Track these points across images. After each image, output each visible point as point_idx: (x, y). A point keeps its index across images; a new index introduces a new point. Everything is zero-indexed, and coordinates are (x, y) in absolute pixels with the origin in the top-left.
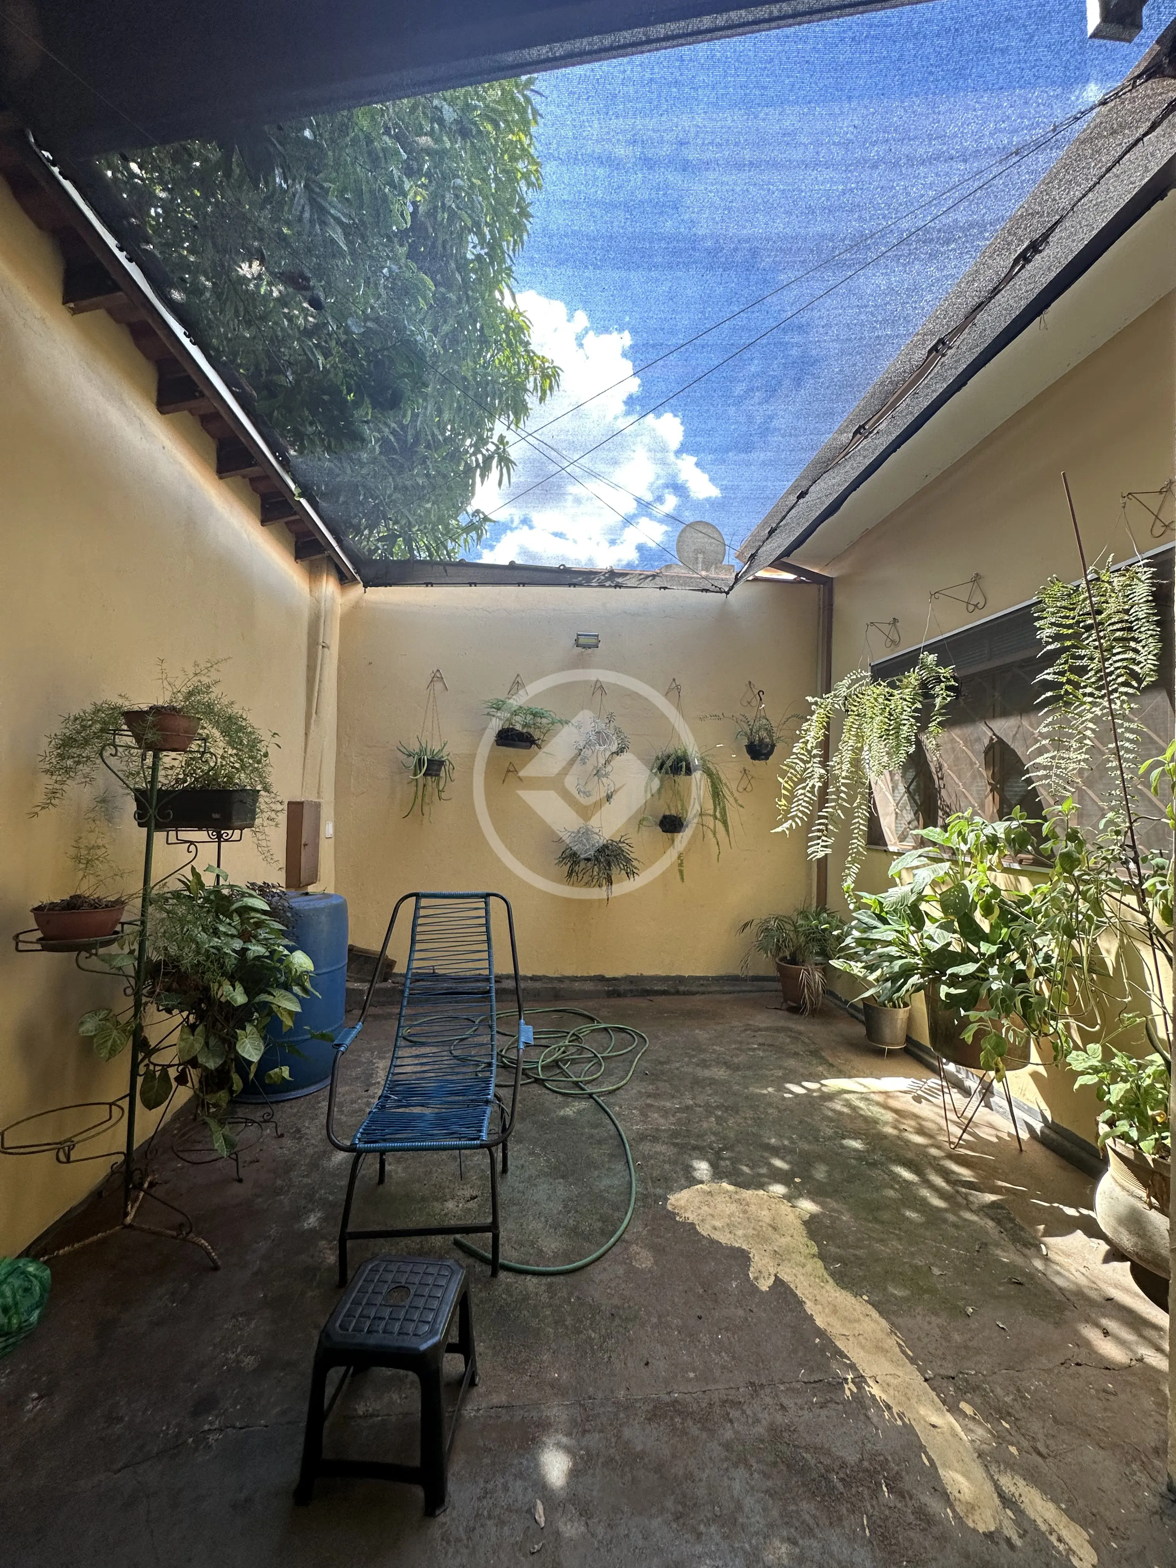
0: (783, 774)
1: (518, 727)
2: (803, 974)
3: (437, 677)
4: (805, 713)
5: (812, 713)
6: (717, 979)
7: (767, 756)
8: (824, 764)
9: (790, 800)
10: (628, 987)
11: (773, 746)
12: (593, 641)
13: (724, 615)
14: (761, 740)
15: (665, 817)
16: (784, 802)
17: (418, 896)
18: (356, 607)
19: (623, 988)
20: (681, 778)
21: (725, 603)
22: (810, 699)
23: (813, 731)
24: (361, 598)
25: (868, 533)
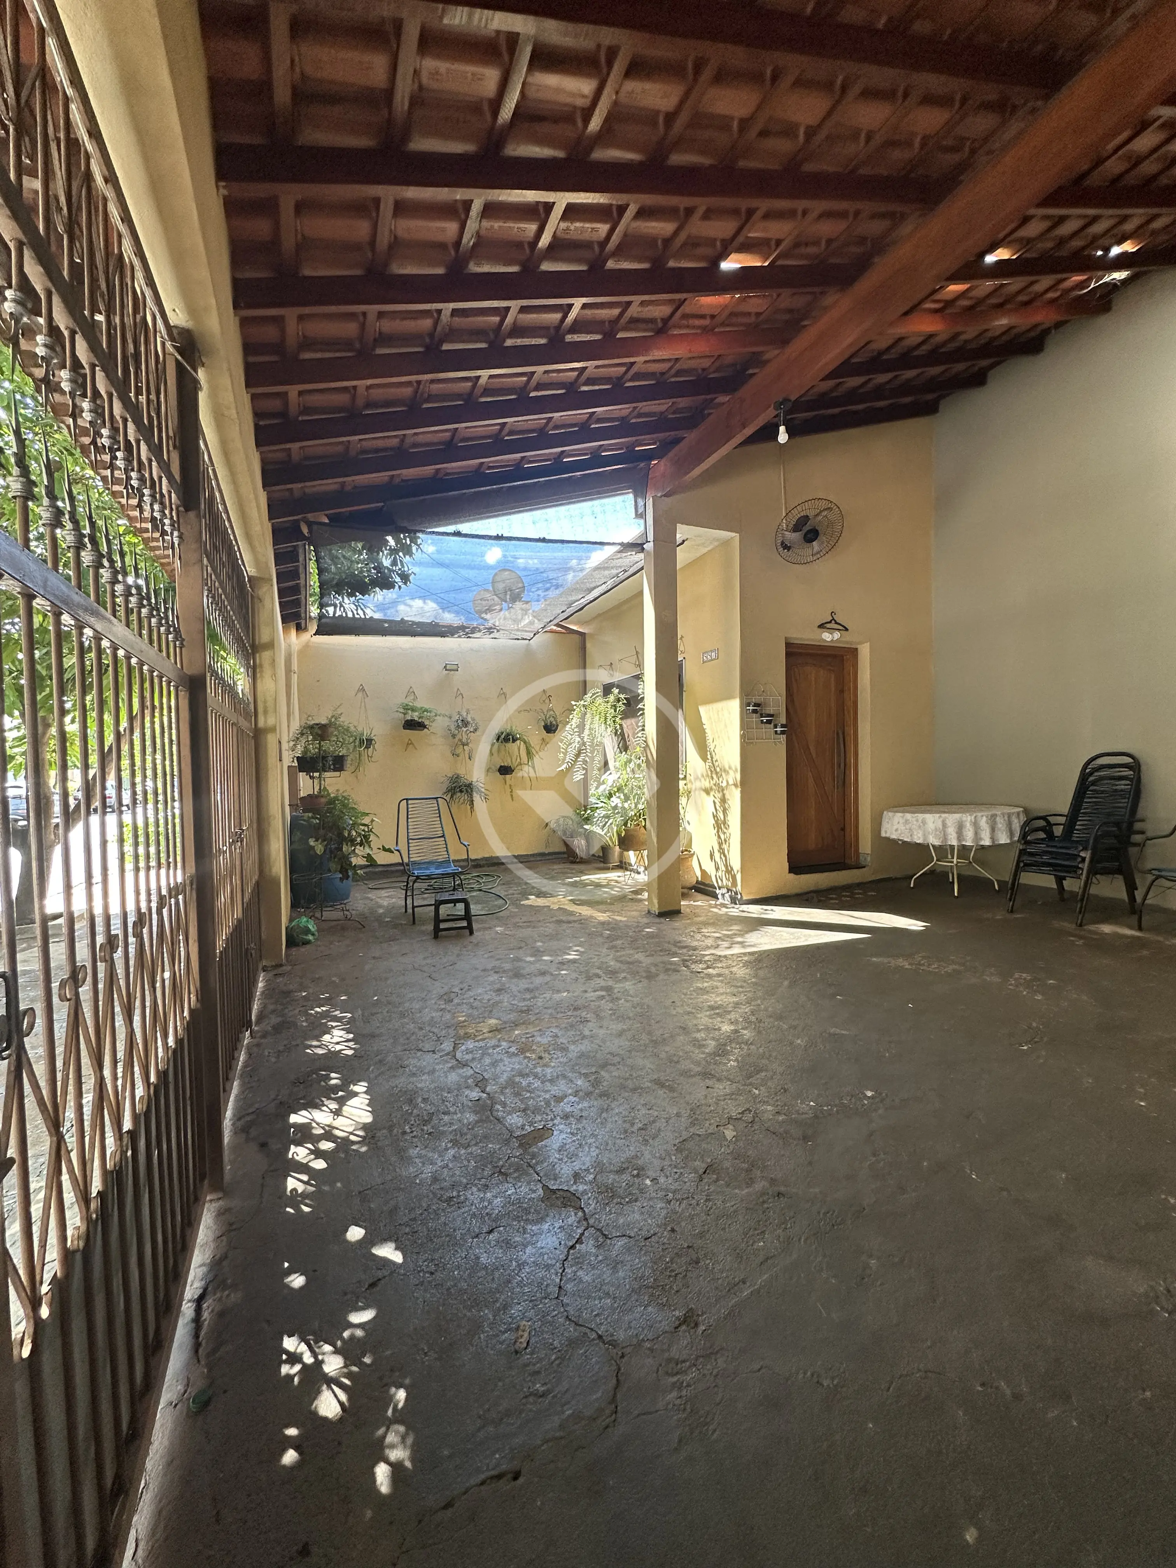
0: (562, 741)
1: (416, 719)
2: (576, 842)
3: (362, 689)
4: (571, 710)
5: (574, 710)
6: (533, 855)
7: (554, 731)
8: (579, 736)
9: (565, 754)
10: (484, 862)
11: (557, 726)
12: (455, 667)
13: (528, 652)
14: (551, 723)
15: (501, 767)
16: (562, 755)
17: (407, 799)
18: (307, 646)
19: (481, 863)
20: (510, 745)
21: (528, 645)
22: (573, 703)
23: (575, 720)
24: (309, 641)
25: (599, 615)
